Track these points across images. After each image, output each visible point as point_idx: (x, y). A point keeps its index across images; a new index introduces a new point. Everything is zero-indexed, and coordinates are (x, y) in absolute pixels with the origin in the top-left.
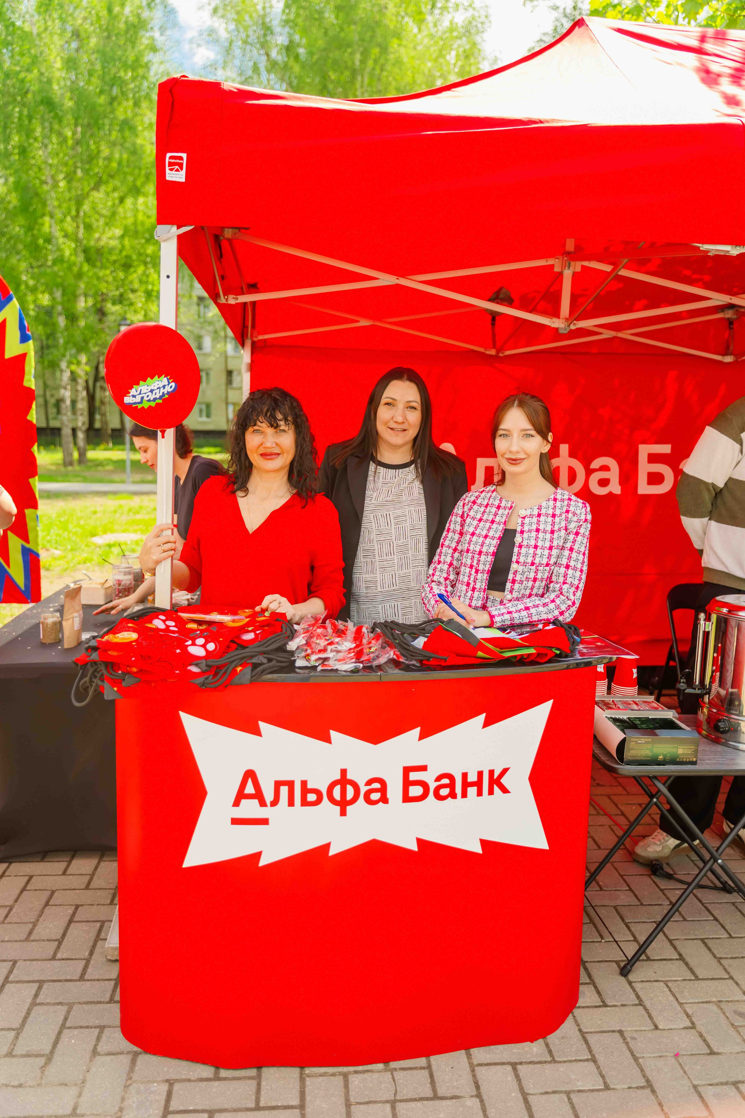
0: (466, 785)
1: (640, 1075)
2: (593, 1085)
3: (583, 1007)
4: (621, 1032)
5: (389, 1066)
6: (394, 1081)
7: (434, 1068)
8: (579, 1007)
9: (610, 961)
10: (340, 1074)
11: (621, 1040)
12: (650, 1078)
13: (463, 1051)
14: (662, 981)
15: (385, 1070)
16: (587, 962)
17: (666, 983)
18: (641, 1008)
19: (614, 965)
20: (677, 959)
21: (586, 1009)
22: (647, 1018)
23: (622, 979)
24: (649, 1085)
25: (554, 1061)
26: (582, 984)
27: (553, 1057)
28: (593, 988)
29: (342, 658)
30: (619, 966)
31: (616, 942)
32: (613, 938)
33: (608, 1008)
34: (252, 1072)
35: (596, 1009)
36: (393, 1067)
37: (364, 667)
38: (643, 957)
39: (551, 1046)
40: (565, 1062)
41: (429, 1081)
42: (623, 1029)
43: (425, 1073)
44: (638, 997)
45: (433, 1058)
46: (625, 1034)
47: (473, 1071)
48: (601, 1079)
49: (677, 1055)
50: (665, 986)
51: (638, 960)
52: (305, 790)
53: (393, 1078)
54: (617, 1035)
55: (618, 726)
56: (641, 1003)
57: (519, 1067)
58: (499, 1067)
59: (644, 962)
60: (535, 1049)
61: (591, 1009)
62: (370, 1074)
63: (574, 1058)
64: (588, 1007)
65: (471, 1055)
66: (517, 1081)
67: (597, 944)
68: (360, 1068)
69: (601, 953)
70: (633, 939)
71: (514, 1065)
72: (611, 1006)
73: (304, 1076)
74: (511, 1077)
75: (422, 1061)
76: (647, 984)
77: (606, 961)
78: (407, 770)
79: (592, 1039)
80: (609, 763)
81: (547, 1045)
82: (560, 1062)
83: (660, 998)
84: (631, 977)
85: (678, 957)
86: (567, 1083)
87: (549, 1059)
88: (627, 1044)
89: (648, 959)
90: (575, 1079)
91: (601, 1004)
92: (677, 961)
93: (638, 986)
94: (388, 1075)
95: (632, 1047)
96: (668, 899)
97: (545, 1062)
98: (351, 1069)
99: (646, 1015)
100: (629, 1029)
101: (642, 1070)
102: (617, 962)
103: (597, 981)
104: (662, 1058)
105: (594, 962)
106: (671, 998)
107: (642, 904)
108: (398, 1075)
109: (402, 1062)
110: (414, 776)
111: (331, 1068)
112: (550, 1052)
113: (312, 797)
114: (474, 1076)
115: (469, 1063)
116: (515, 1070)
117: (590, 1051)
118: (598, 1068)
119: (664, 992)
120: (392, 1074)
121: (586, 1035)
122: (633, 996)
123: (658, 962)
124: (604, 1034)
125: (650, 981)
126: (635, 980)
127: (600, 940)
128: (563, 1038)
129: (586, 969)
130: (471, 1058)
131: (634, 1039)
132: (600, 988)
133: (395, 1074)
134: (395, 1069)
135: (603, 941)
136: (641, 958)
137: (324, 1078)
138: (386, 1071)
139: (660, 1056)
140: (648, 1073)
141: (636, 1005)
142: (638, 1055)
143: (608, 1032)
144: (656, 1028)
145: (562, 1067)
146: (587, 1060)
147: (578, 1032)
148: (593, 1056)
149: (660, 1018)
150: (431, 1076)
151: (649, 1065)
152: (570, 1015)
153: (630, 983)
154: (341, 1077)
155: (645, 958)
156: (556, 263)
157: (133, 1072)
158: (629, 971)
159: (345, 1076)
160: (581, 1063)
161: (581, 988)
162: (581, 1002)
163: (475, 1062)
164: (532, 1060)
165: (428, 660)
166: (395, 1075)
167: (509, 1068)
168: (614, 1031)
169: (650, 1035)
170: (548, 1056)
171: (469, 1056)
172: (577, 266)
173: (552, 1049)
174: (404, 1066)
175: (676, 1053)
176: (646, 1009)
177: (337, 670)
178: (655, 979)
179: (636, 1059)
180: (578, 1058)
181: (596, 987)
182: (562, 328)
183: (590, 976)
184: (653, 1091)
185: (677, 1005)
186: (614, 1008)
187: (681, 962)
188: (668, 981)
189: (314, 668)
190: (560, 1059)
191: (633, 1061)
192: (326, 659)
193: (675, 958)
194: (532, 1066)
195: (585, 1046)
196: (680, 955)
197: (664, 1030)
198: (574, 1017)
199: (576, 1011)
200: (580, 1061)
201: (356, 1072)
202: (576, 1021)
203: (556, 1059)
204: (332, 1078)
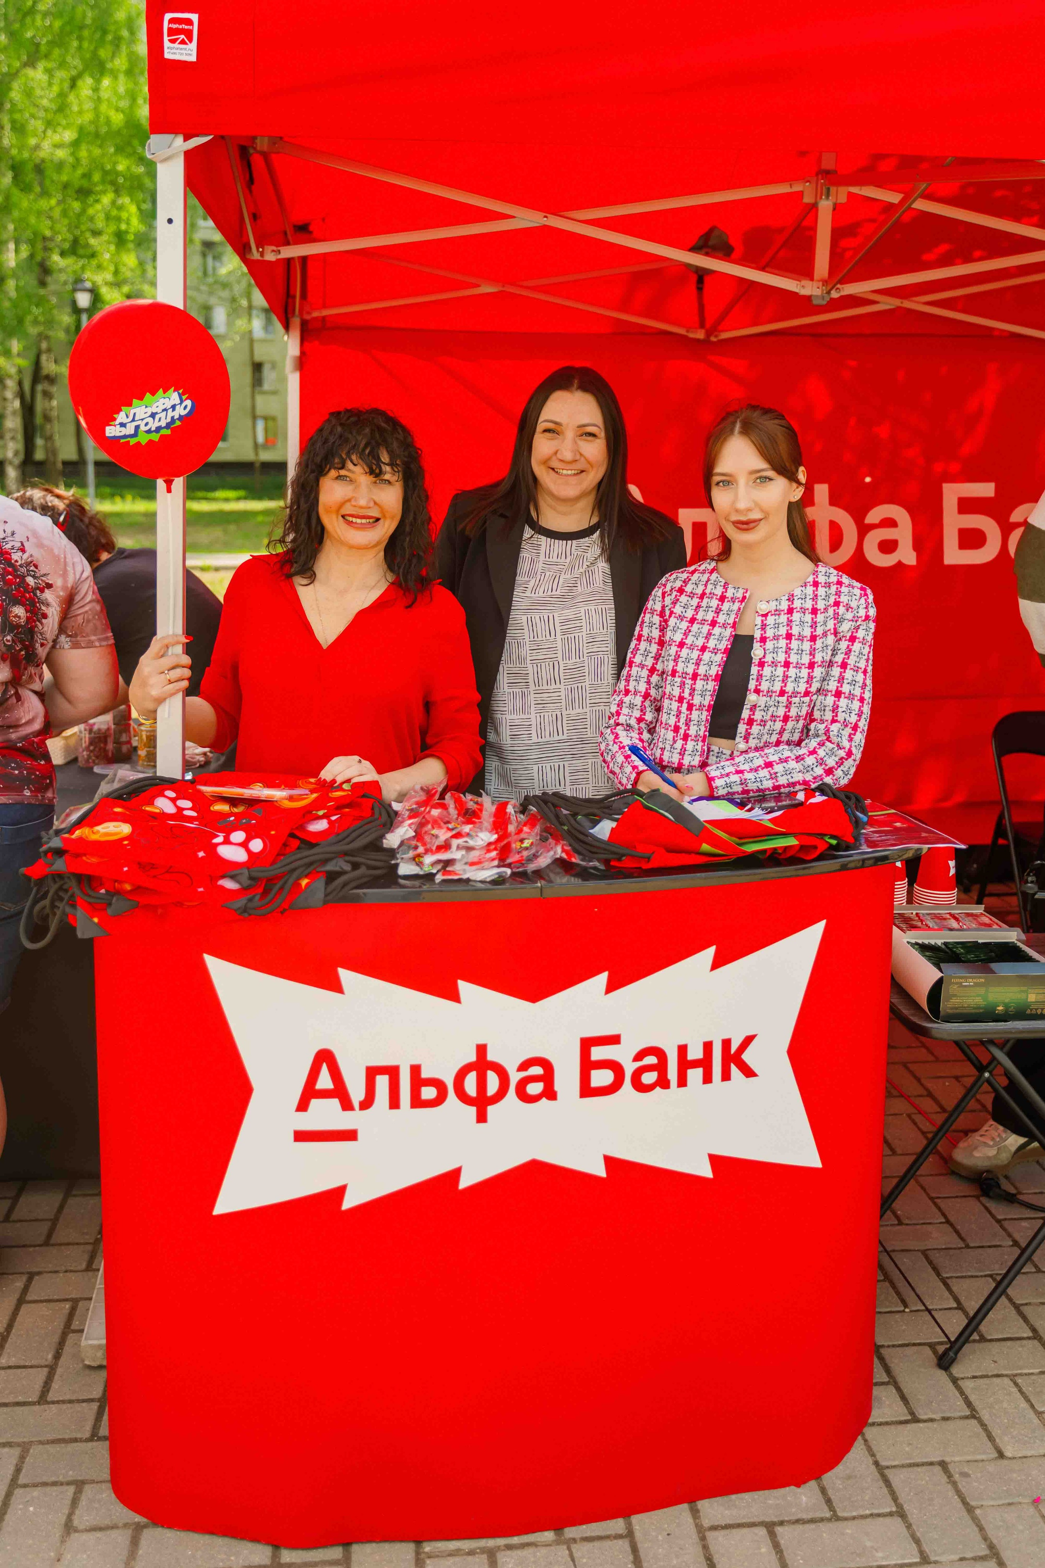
0: (685, 1064)
1: (978, 1537)
2: (903, 1557)
3: (881, 1424)
4: (943, 1464)
5: (563, 1534)
6: (573, 1560)
7: (638, 1535)
8: (873, 1424)
9: (920, 1344)
10: (483, 1550)
11: (945, 1479)
12: (995, 1541)
13: (685, 1506)
14: (1007, 1376)
15: (558, 1542)
16: (883, 1346)
17: (1013, 1378)
18: (974, 1422)
19: (927, 1351)
20: (1029, 1338)
21: (886, 1428)
22: (985, 1439)
23: (941, 1374)
24: (994, 1552)
25: (836, 1518)
26: (877, 1384)
27: (834, 1511)
28: (894, 1391)
29: (476, 860)
30: (935, 1352)
31: (929, 1311)
32: (924, 1305)
33: (921, 1425)
34: (335, 1553)
35: (901, 1427)
36: (571, 1536)
37: (514, 874)
38: (975, 1336)
39: (830, 1492)
40: (854, 1518)
41: (631, 1558)
42: (947, 1459)
43: (624, 1544)
44: (969, 1404)
45: (635, 1519)
46: (951, 1467)
47: (703, 1539)
48: (914, 1545)
49: (1037, 1500)
50: (1012, 1384)
51: (967, 1341)
52: (418, 1081)
53: (571, 1555)
54: (937, 1469)
55: (929, 959)
56: (974, 1415)
57: (779, 1530)
58: (745, 1531)
59: (977, 1345)
60: (804, 1498)
61: (893, 1427)
62: (531, 1550)
63: (868, 1512)
64: (887, 1423)
65: (698, 1511)
66: (777, 1553)
67: (897, 1316)
68: (515, 1540)
69: (904, 1331)
70: (955, 1305)
71: (770, 1527)
72: (925, 1421)
73: (423, 1556)
74: (766, 1548)
75: (617, 1525)
76: (981, 1381)
77: (914, 1345)
78: (587, 1044)
79: (897, 1478)
80: (915, 1019)
81: (823, 1490)
82: (846, 1519)
83: (1005, 1405)
84: (956, 1370)
85: (1031, 1334)
86: (859, 1555)
87: (828, 1514)
88: (954, 1484)
89: (983, 1339)
90: (872, 1547)
91: (909, 1418)
92: (1030, 1341)
93: (968, 1386)
94: (563, 1551)
95: (963, 1490)
96: (1010, 1235)
97: (822, 1520)
98: (501, 1541)
99: (983, 1434)
100: (957, 1459)
101: (981, 1529)
102: (932, 1346)
103: (900, 1379)
104: (1013, 1507)
105: (893, 1346)
106: (1024, 1404)
107: (968, 1246)
108: (581, 1551)
109: (584, 1526)
110: (598, 1053)
111: (466, 1541)
112: (829, 1501)
113: (428, 1093)
114: (705, 1547)
115: (697, 1525)
116: (772, 1535)
117: (895, 1499)
118: (909, 1526)
119: (1010, 1394)
120: (569, 1549)
121: (886, 1472)
122: (960, 1403)
123: (998, 1343)
124: (915, 1468)
125: (986, 1376)
126: (962, 1376)
127: (902, 1308)
128: (849, 1477)
129: (882, 1359)
130: (699, 1517)
131: (965, 1475)
132: (905, 1391)
133: (574, 1547)
134: (574, 1540)
135: (907, 1310)
136: (972, 1338)
137: (457, 1559)
138: (558, 1544)
139: (1010, 1504)
140: (991, 1533)
141: (967, 1417)
142: (973, 1503)
143: (923, 1464)
144: (1001, 1455)
145: (849, 1529)
146: (891, 1514)
147: (873, 1467)
148: (899, 1506)
149: (1006, 1438)
150: (635, 1550)
151: (992, 1520)
152: (860, 1437)
153: (955, 1381)
154: (485, 1556)
155: (978, 1338)
156: (806, 190)
157: (134, 1559)
158: (953, 1361)
159: (491, 1554)
160: (881, 1519)
161: (876, 1391)
162: (876, 1415)
163: (706, 1523)
164: (799, 1516)
165: (619, 860)
166: (574, 1551)
167: (762, 1532)
168: (932, 1464)
169: (991, 1468)
170: (826, 1508)
171: (695, 1513)
172: (841, 194)
173: (832, 1497)
174: (588, 1534)
175: (1035, 1497)
176: (983, 1425)
177: (468, 880)
178: (995, 1373)
179: (970, 1509)
180: (876, 1511)
181: (899, 1389)
182: (817, 296)
183: (888, 1371)
184: (1001, 1563)
185: (1031, 1414)
186: (930, 1424)
187: (1036, 1342)
188: (1016, 1375)
189: (430, 877)
190: (845, 1515)
191: (965, 1514)
192: (449, 862)
193: (1025, 1335)
194: (799, 1528)
195: (885, 1490)
196: (1034, 1330)
197: (1014, 1458)
198: (866, 1441)
199: (869, 1432)
200: (879, 1515)
201: (509, 1547)
202: (869, 1449)
203: (840, 1514)
204: (470, 1558)
